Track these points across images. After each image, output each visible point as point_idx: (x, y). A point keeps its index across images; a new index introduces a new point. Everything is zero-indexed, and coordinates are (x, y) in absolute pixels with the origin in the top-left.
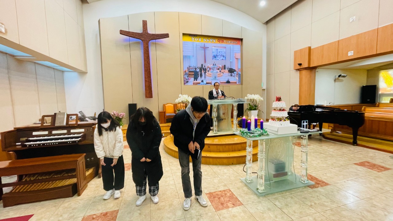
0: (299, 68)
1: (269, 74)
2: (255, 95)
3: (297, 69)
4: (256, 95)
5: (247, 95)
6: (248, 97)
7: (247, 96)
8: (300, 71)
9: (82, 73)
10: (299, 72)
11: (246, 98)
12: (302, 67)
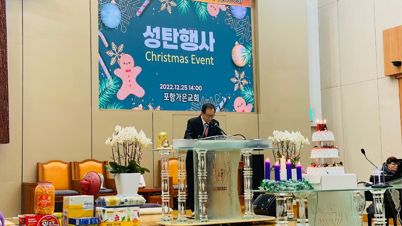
0: (396, 73)
1: (325, 87)
2: (290, 132)
3: (392, 74)
4: (293, 132)
5: (273, 133)
6: (275, 137)
7: (273, 136)
8: (399, 79)
10: (396, 82)
11: (270, 138)
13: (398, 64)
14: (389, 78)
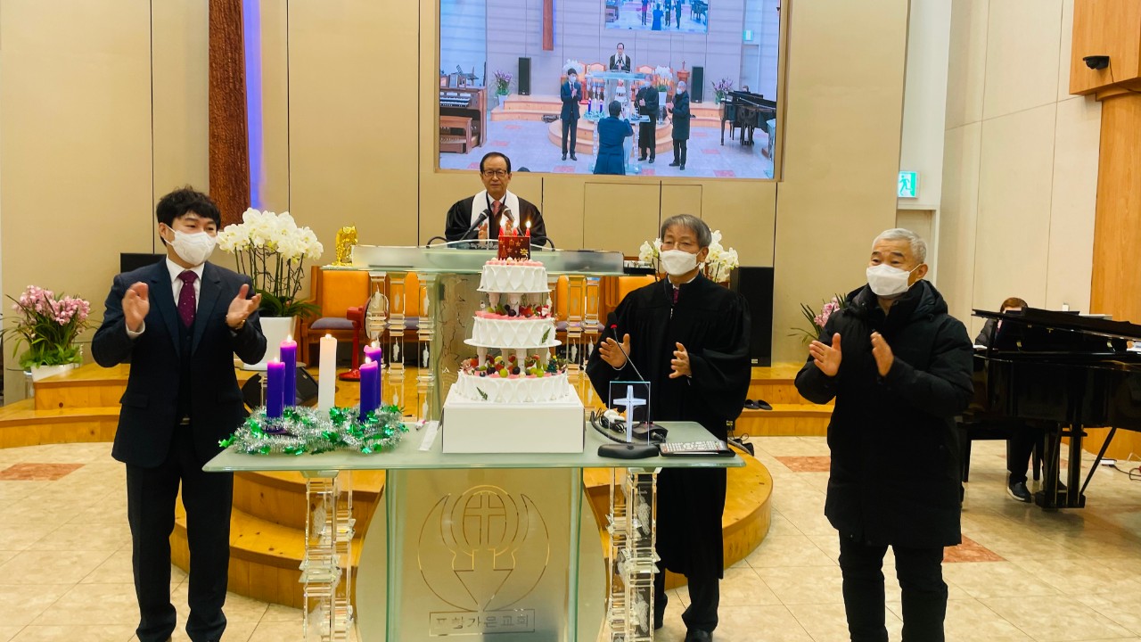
1: (956, 123)
8: (1103, 101)
12: (1108, 82)
13: (1099, 63)
14: (1081, 99)
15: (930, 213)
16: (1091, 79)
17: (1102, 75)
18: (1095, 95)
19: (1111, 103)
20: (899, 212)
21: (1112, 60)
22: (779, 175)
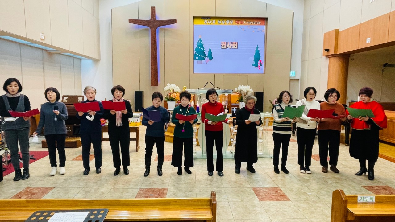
1: (303, 60)
7: (238, 87)
9: (96, 61)
11: (236, 89)
13: (327, 50)
14: (326, 57)
15: (298, 80)
16: (326, 53)
17: (328, 53)
18: (327, 56)
19: (330, 58)
20: (291, 80)
21: (330, 50)
22: (265, 72)
